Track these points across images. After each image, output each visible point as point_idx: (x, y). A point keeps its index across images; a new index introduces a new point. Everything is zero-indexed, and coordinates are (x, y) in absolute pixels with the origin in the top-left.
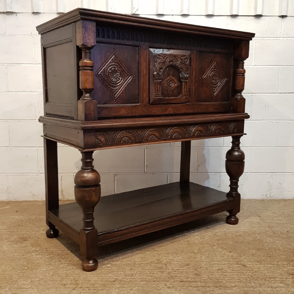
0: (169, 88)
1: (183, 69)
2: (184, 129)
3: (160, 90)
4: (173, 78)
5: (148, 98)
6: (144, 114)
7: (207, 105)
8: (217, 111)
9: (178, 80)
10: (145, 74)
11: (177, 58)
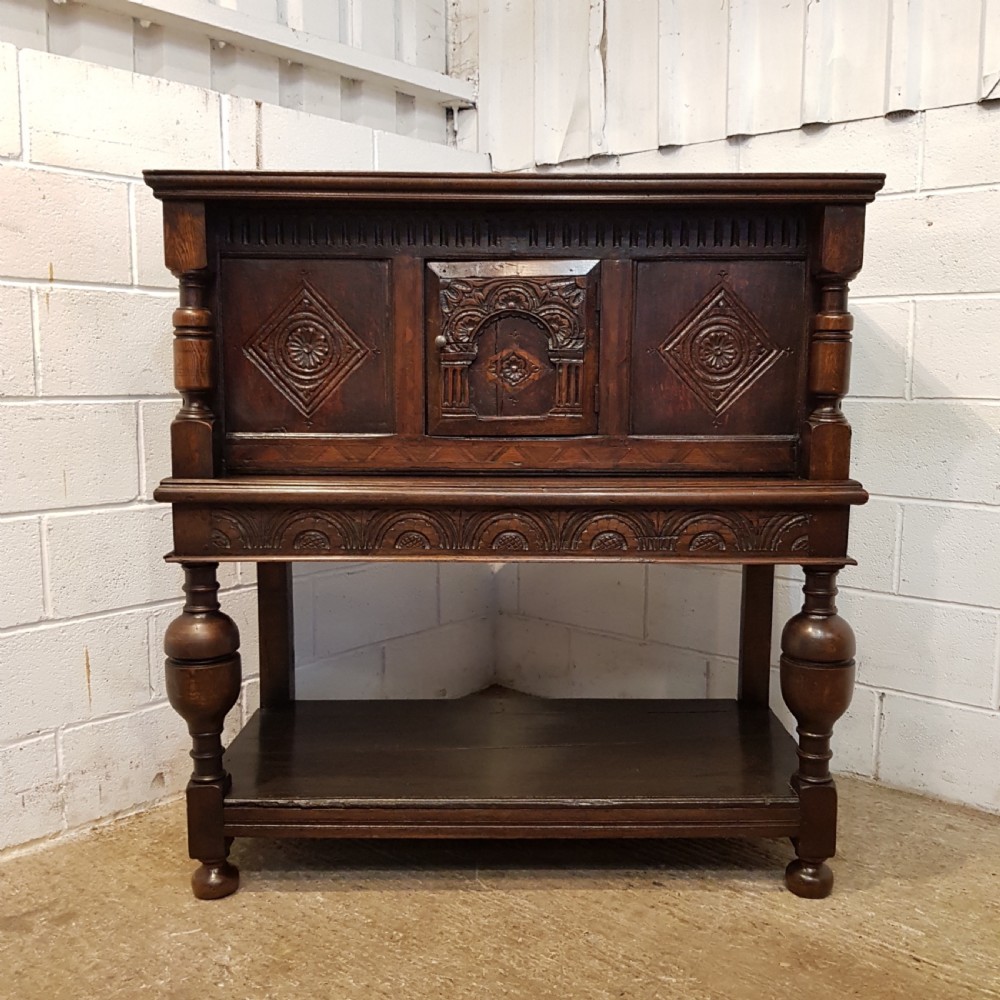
0: (506, 384)
1: (560, 324)
2: (541, 523)
3: (463, 393)
4: (523, 353)
5: (421, 419)
6: (408, 465)
7: (677, 445)
8: (725, 466)
9: (541, 360)
10: (411, 342)
11: (536, 286)
